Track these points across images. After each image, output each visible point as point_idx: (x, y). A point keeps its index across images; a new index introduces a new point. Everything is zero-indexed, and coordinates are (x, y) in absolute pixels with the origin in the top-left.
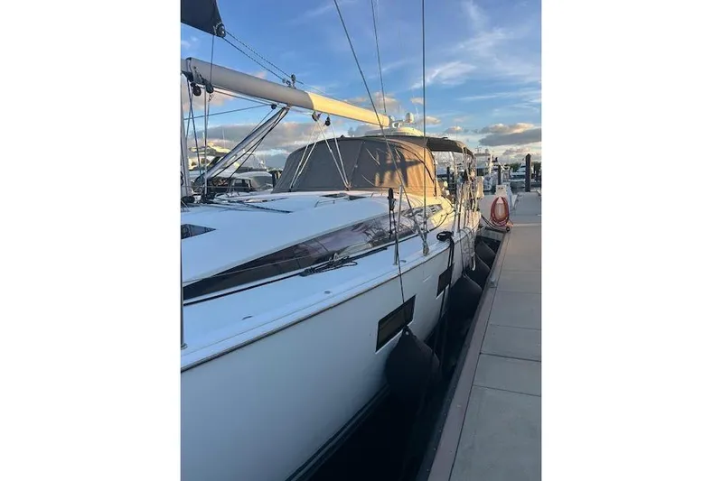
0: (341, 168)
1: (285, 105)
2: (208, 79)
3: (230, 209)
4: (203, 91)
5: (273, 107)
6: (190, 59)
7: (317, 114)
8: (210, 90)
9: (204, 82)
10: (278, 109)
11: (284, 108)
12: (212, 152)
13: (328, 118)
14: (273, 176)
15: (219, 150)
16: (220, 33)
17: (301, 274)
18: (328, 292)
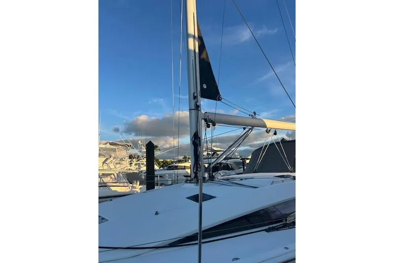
0: (286, 161)
1: (250, 127)
2: (214, 120)
3: (223, 185)
4: (211, 125)
5: (244, 129)
6: (206, 113)
7: (269, 129)
8: (214, 125)
9: (212, 121)
10: (247, 130)
11: (250, 129)
12: (212, 150)
13: (275, 131)
14: (243, 161)
15: (215, 149)
16: (219, 99)
17: (266, 230)
18: (287, 248)
